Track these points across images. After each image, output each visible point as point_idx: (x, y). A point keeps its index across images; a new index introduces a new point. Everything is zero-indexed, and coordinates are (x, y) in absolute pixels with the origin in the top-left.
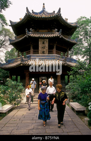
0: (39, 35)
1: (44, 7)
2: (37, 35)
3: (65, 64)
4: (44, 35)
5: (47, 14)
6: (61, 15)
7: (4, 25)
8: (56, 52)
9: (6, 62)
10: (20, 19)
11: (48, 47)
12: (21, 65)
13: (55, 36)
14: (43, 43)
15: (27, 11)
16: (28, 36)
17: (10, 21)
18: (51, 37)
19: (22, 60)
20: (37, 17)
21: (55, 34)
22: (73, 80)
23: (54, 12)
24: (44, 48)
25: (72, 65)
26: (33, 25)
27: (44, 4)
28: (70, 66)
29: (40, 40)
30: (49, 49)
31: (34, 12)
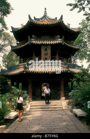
0: (41, 42)
1: (45, 12)
2: (39, 42)
3: (68, 71)
4: (46, 42)
5: (49, 20)
6: (63, 22)
7: (4, 29)
8: (59, 58)
9: (8, 69)
10: (21, 25)
11: (50, 54)
12: (25, 72)
13: (57, 43)
14: (46, 50)
15: (29, 18)
16: (31, 43)
17: (11, 27)
18: (53, 44)
19: (25, 68)
20: (40, 24)
21: (58, 41)
22: (76, 87)
23: (56, 18)
24: (46, 54)
25: (75, 72)
26: (35, 32)
27: (45, 9)
28: (73, 72)
29: (42, 47)
30: (51, 56)
31: (36, 19)
